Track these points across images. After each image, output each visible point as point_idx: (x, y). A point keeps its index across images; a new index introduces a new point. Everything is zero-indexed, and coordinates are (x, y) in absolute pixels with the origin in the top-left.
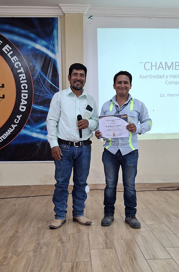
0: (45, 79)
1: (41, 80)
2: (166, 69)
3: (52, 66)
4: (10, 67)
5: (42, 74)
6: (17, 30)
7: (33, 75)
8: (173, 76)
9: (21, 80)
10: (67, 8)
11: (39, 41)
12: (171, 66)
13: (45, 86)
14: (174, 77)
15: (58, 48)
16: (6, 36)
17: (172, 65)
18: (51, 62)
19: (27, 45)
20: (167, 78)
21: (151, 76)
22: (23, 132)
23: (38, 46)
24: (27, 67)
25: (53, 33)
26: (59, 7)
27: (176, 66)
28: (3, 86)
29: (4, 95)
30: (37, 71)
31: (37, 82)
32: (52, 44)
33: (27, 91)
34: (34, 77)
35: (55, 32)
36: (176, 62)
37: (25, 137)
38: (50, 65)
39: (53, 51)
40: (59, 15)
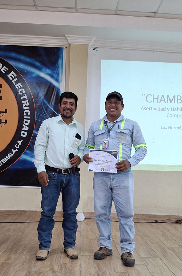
0: (48, 107)
1: (43, 107)
2: (167, 102)
3: (55, 94)
4: (14, 93)
5: (45, 101)
6: (23, 58)
7: (36, 102)
8: (174, 109)
9: (24, 107)
10: (72, 39)
11: (44, 69)
12: (172, 99)
13: (47, 113)
14: (176, 110)
15: (62, 77)
16: (12, 63)
17: (174, 99)
18: (54, 90)
19: (32, 73)
20: (168, 111)
21: (152, 109)
22: (23, 157)
23: (42, 75)
24: (31, 94)
25: (57, 63)
26: (65, 37)
27: (178, 99)
28: (6, 111)
29: (6, 120)
30: (40, 98)
31: (40, 109)
32: (56, 73)
33: (29, 118)
34: (37, 104)
35: (60, 61)
36: (178, 96)
37: (25, 161)
38: (54, 93)
39: (57, 80)
40: (65, 45)
